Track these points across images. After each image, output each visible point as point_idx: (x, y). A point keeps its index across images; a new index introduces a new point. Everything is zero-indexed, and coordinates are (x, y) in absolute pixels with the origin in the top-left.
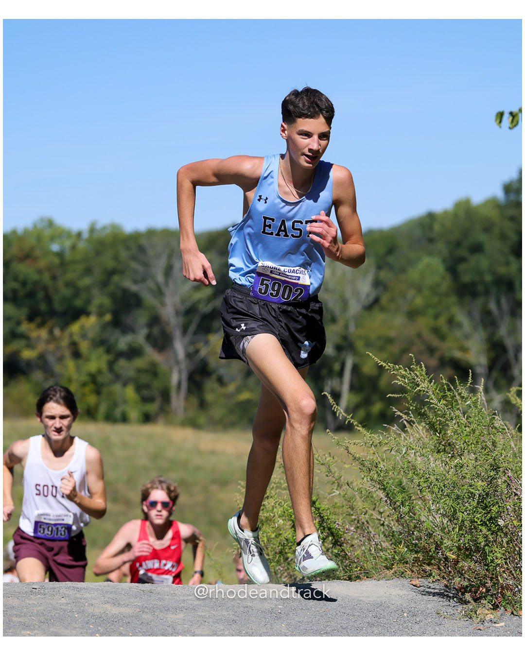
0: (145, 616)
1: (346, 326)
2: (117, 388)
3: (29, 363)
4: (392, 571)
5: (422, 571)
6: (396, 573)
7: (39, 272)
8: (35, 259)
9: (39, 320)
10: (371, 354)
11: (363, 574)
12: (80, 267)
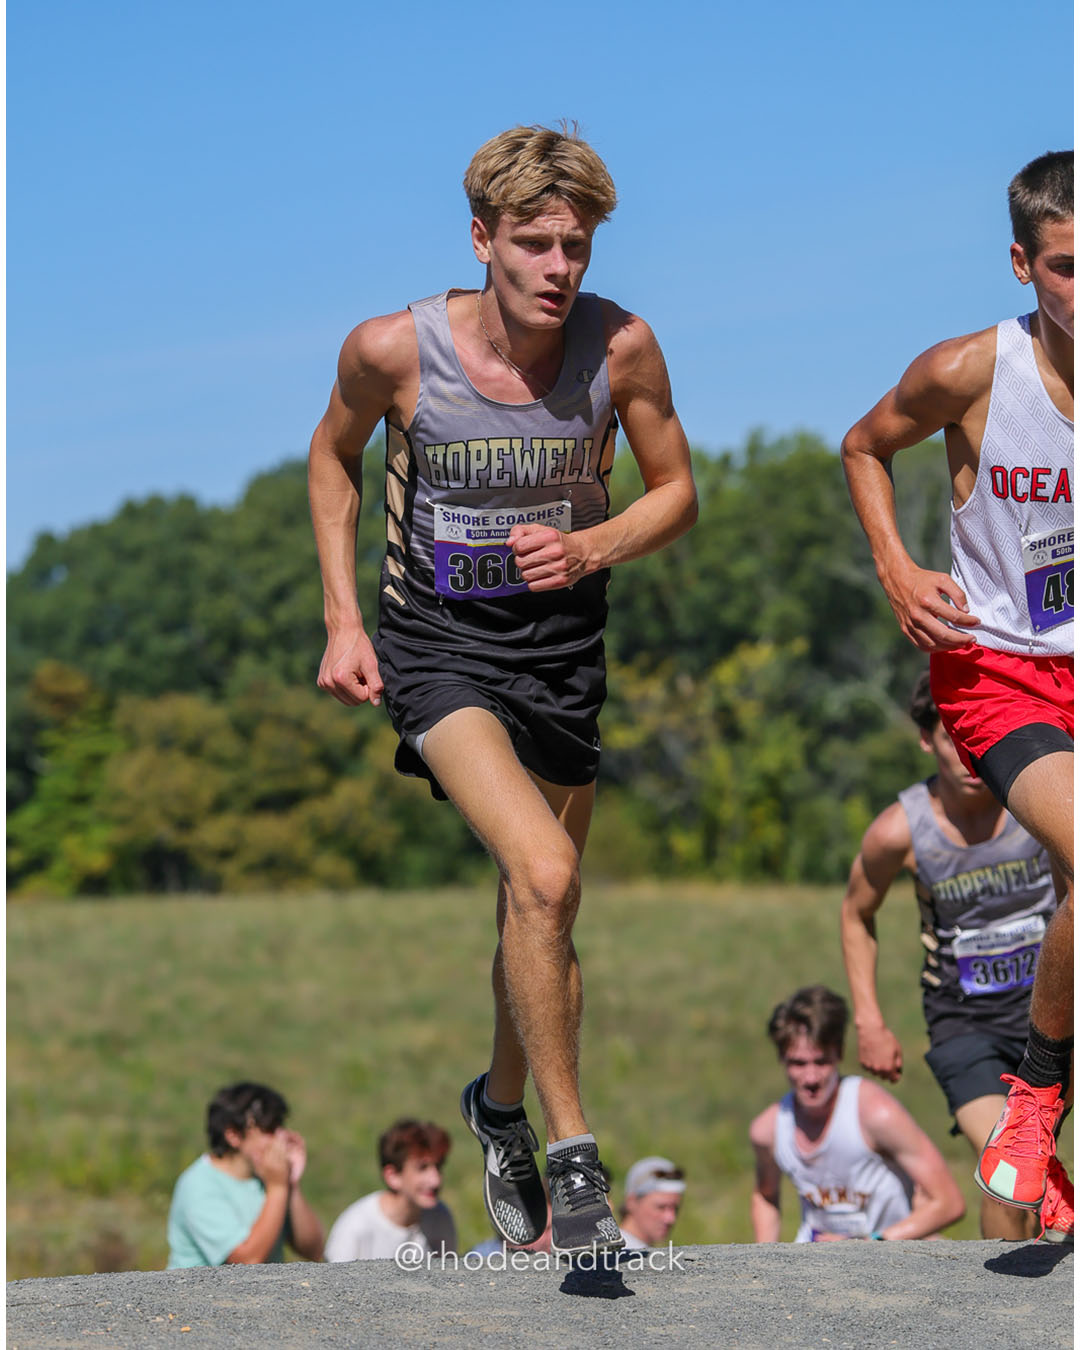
0: (944, 1312)
2: (826, 805)
3: (625, 759)
9: (643, 658)
12: (730, 535)
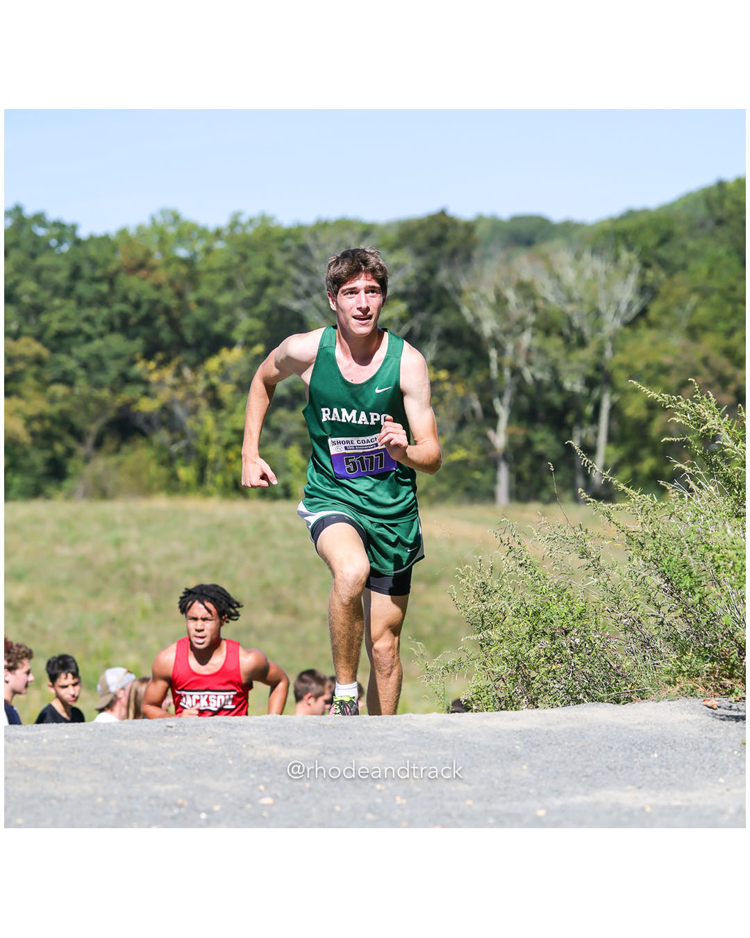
1: (600, 350)
2: (275, 449)
3: (148, 419)
4: (678, 688)
5: (721, 686)
6: (682, 689)
7: (158, 287)
8: (153, 269)
9: (160, 356)
10: (635, 384)
11: (636, 694)
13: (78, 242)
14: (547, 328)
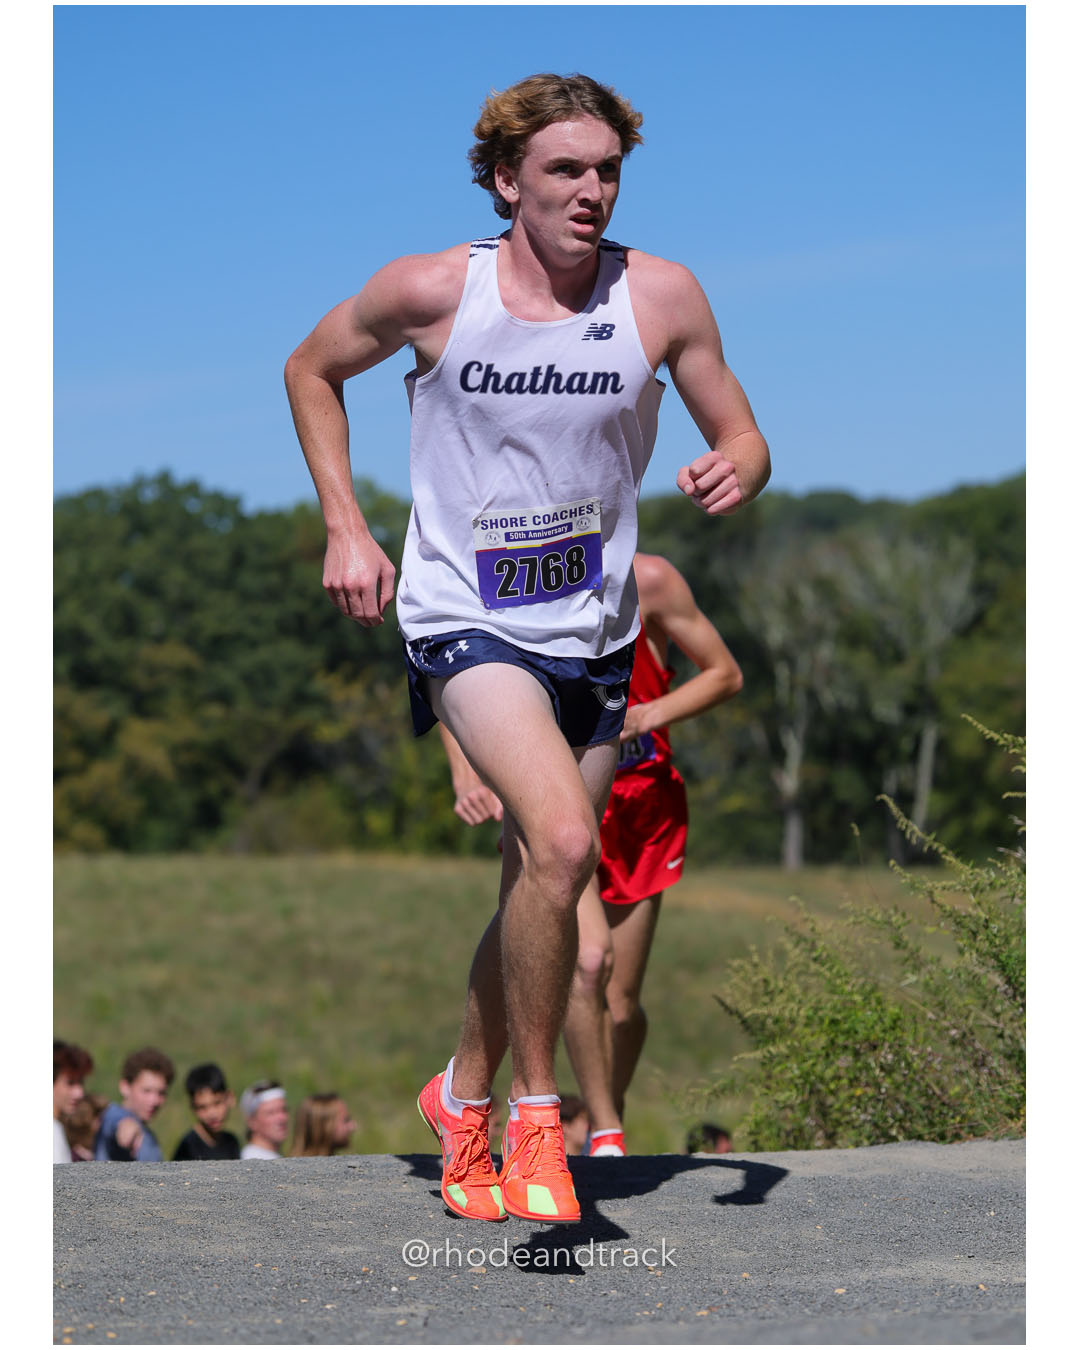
1: (922, 668)
3: (331, 750)
9: (347, 667)
10: (970, 719)
11: (967, 1130)
13: (242, 521)
14: (853, 637)
